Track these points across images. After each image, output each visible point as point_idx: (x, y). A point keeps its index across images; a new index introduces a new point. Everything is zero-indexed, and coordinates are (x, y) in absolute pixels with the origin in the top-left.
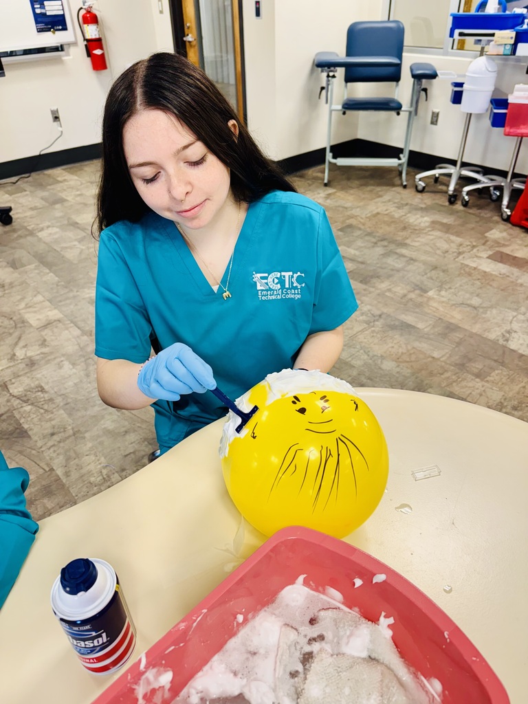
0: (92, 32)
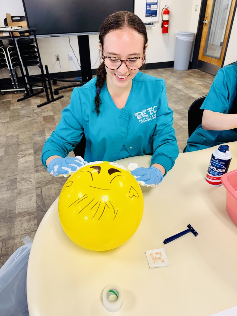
0: (166, 17)
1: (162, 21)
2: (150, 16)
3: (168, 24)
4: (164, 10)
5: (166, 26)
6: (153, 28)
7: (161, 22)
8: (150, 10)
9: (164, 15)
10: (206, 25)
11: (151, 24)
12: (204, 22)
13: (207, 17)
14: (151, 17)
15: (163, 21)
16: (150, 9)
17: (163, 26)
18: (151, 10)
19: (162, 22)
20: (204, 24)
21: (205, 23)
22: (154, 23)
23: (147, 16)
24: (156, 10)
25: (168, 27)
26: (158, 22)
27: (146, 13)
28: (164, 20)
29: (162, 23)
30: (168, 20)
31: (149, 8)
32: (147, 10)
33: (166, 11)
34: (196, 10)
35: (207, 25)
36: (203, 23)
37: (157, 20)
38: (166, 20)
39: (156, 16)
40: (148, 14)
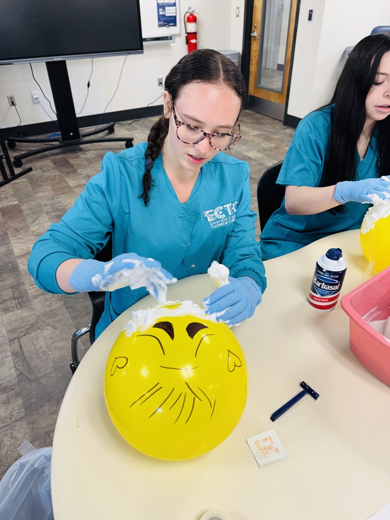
0: (191, 27)
1: (186, 33)
2: (166, 26)
3: (196, 39)
4: (188, 15)
5: (193, 41)
6: (172, 44)
7: (184, 35)
8: (164, 16)
9: (188, 23)
10: (255, 39)
11: (169, 38)
12: (251, 34)
13: (255, 27)
14: (168, 27)
15: (188, 33)
16: (164, 13)
17: (188, 42)
18: (167, 15)
19: (186, 35)
20: (252, 38)
21: (254, 37)
22: (173, 38)
23: (160, 26)
24: (174, 15)
25: (196, 44)
26: (179, 35)
27: (159, 20)
28: (189, 31)
29: (186, 37)
30: (195, 31)
31: (163, 11)
32: (159, 16)
33: (191, 17)
34: (238, 16)
35: (258, 39)
36: (251, 36)
37: (178, 32)
38: (192, 31)
39: (175, 25)
40: (162, 23)
